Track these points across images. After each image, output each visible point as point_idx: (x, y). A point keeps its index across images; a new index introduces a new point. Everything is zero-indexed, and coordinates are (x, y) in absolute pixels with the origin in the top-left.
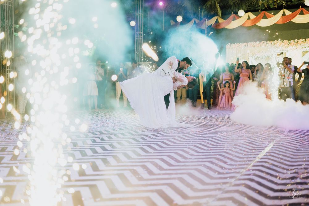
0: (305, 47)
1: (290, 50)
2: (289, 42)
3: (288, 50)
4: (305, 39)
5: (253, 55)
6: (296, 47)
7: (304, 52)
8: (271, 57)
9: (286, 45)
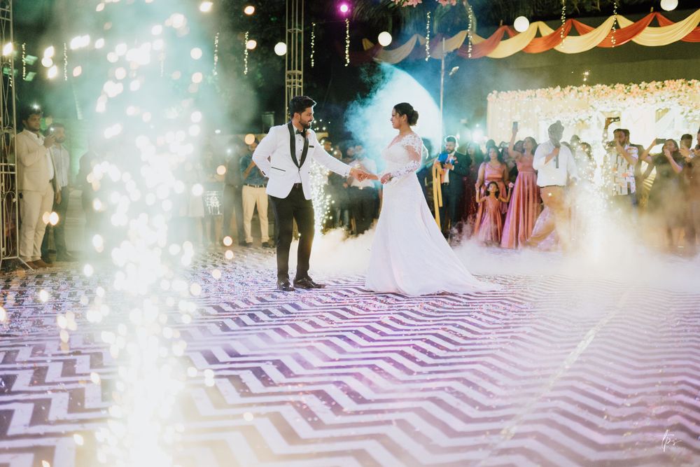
0: (663, 101)
1: (629, 106)
2: (628, 88)
4: (663, 80)
5: (547, 117)
6: (642, 99)
7: (660, 111)
9: (622, 95)
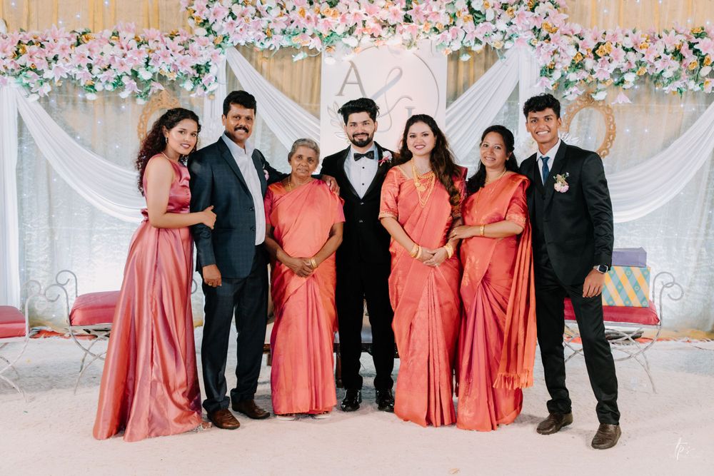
1: (351, 32)
3: (340, 30)
5: (23, 60)
7: (465, 58)
8: (188, 85)
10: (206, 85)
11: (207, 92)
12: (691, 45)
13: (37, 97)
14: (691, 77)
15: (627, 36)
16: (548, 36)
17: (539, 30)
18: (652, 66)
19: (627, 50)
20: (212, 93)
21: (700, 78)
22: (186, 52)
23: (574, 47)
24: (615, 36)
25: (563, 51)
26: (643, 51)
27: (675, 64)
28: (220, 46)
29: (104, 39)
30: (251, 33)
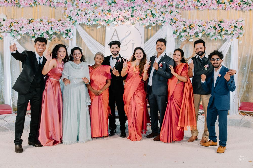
10: (70, 36)
11: (70, 38)
12: (219, 25)
13: (16, 39)
14: (219, 35)
15: (199, 22)
16: (175, 22)
17: (173, 20)
18: (207, 31)
19: (199, 26)
20: (71, 38)
21: (221, 35)
22: (63, 26)
23: (183, 25)
24: (196, 22)
25: (180, 26)
26: (204, 27)
27: (214, 31)
28: (74, 24)
29: (38, 22)
30: (84, 20)
